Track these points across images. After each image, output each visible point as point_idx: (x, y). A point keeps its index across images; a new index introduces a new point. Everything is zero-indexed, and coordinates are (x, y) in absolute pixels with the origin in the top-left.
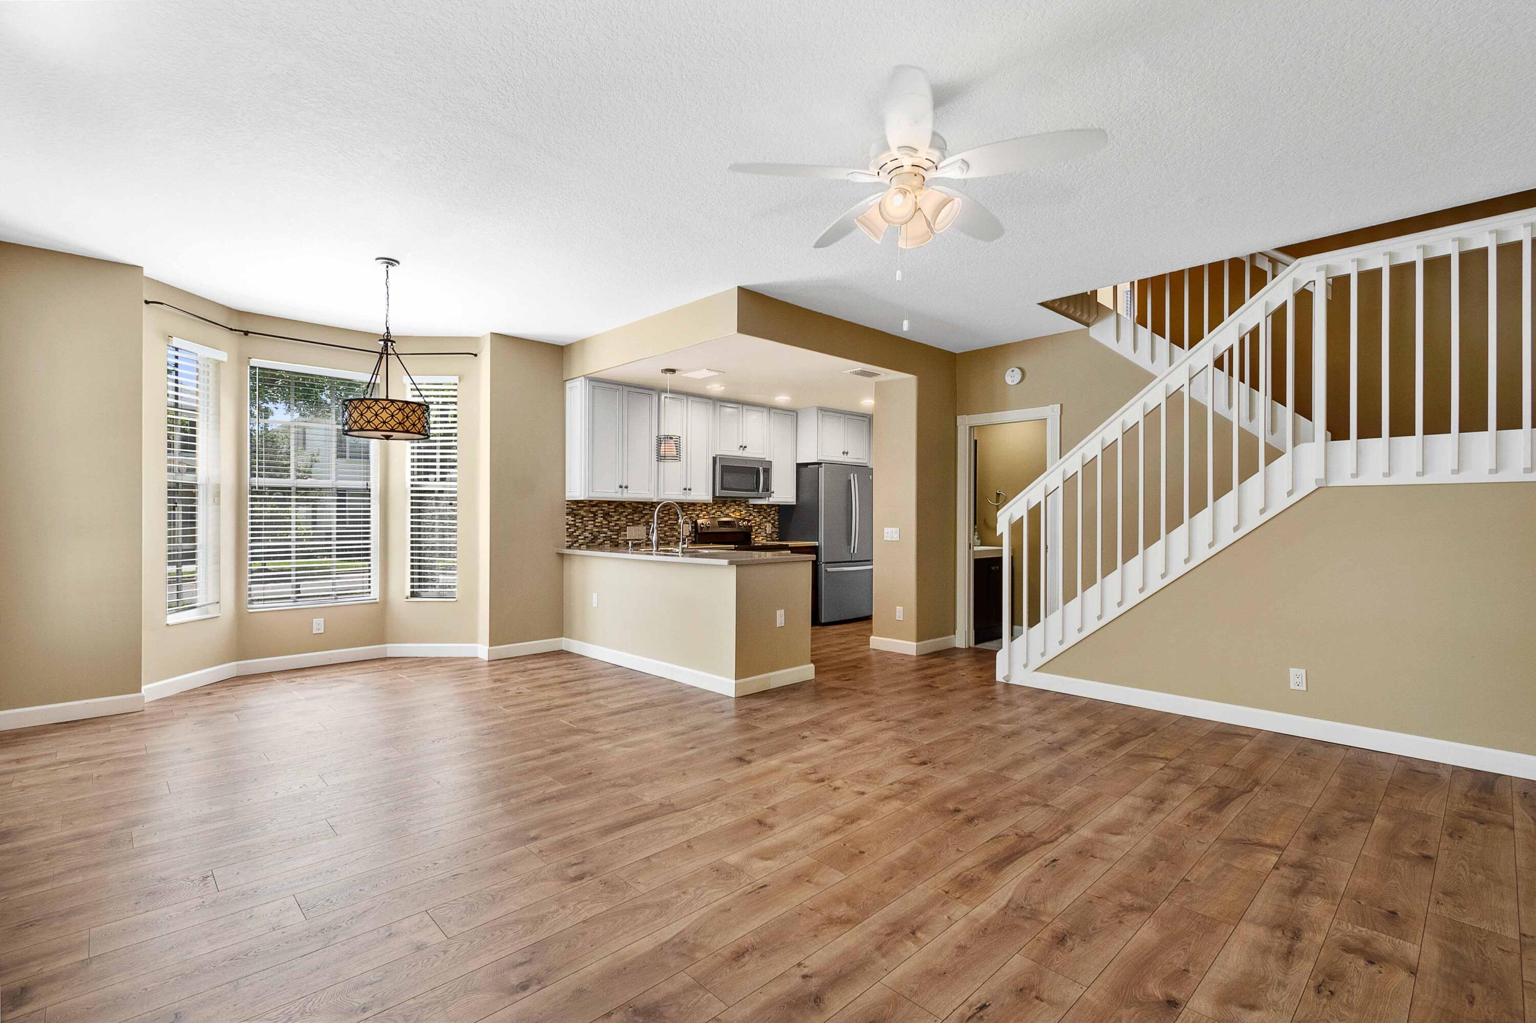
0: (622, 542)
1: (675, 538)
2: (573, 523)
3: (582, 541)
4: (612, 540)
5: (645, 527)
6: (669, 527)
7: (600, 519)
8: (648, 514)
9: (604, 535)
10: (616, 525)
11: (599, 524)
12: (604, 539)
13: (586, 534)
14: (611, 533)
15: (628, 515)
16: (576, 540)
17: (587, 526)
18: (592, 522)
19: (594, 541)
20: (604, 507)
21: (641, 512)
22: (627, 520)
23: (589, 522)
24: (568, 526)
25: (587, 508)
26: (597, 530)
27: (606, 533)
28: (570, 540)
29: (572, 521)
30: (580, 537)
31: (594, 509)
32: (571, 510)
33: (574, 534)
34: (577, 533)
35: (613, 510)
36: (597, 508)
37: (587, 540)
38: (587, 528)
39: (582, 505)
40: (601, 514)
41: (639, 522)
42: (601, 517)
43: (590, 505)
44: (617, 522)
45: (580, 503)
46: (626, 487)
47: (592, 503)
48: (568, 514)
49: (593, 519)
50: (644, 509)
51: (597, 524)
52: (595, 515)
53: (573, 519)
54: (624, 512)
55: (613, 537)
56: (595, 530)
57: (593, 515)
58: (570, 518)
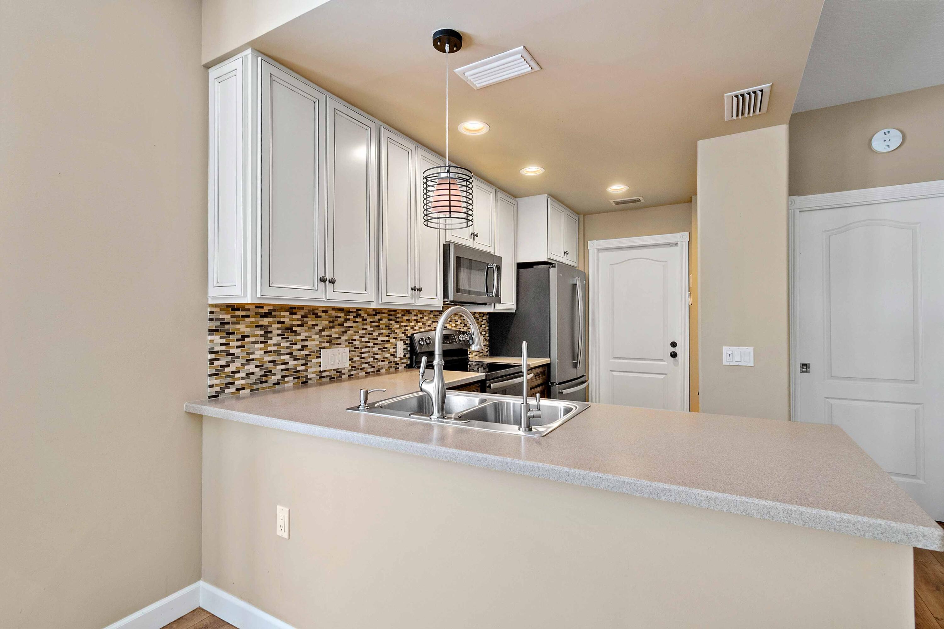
0: (314, 375)
1: (386, 363)
2: (223, 348)
3: (243, 382)
4: (298, 375)
5: (347, 349)
6: (380, 346)
7: (276, 339)
8: (352, 327)
9: (283, 367)
10: (304, 347)
11: (275, 348)
12: (284, 373)
13: (251, 368)
14: (296, 362)
15: (323, 330)
16: (229, 380)
17: (253, 353)
18: (262, 345)
19: (264, 379)
20: (284, 317)
21: (341, 325)
22: (321, 339)
23: (257, 346)
24: (213, 356)
25: (253, 320)
26: (271, 359)
27: (287, 363)
28: (217, 382)
29: (222, 344)
30: (237, 375)
31: (265, 321)
32: (218, 323)
33: (227, 369)
34: (233, 368)
35: (299, 323)
36: (271, 319)
37: (252, 379)
38: (252, 357)
39: (244, 313)
40: (278, 329)
41: (339, 341)
42: (279, 335)
43: (257, 313)
44: (306, 343)
45: (238, 310)
46: (332, 282)
47: (261, 310)
48: (212, 331)
49: (262, 339)
51: (270, 349)
52: (267, 332)
53: (224, 341)
54: (317, 325)
55: (298, 368)
56: (268, 358)
57: (262, 332)
58: (217, 339)
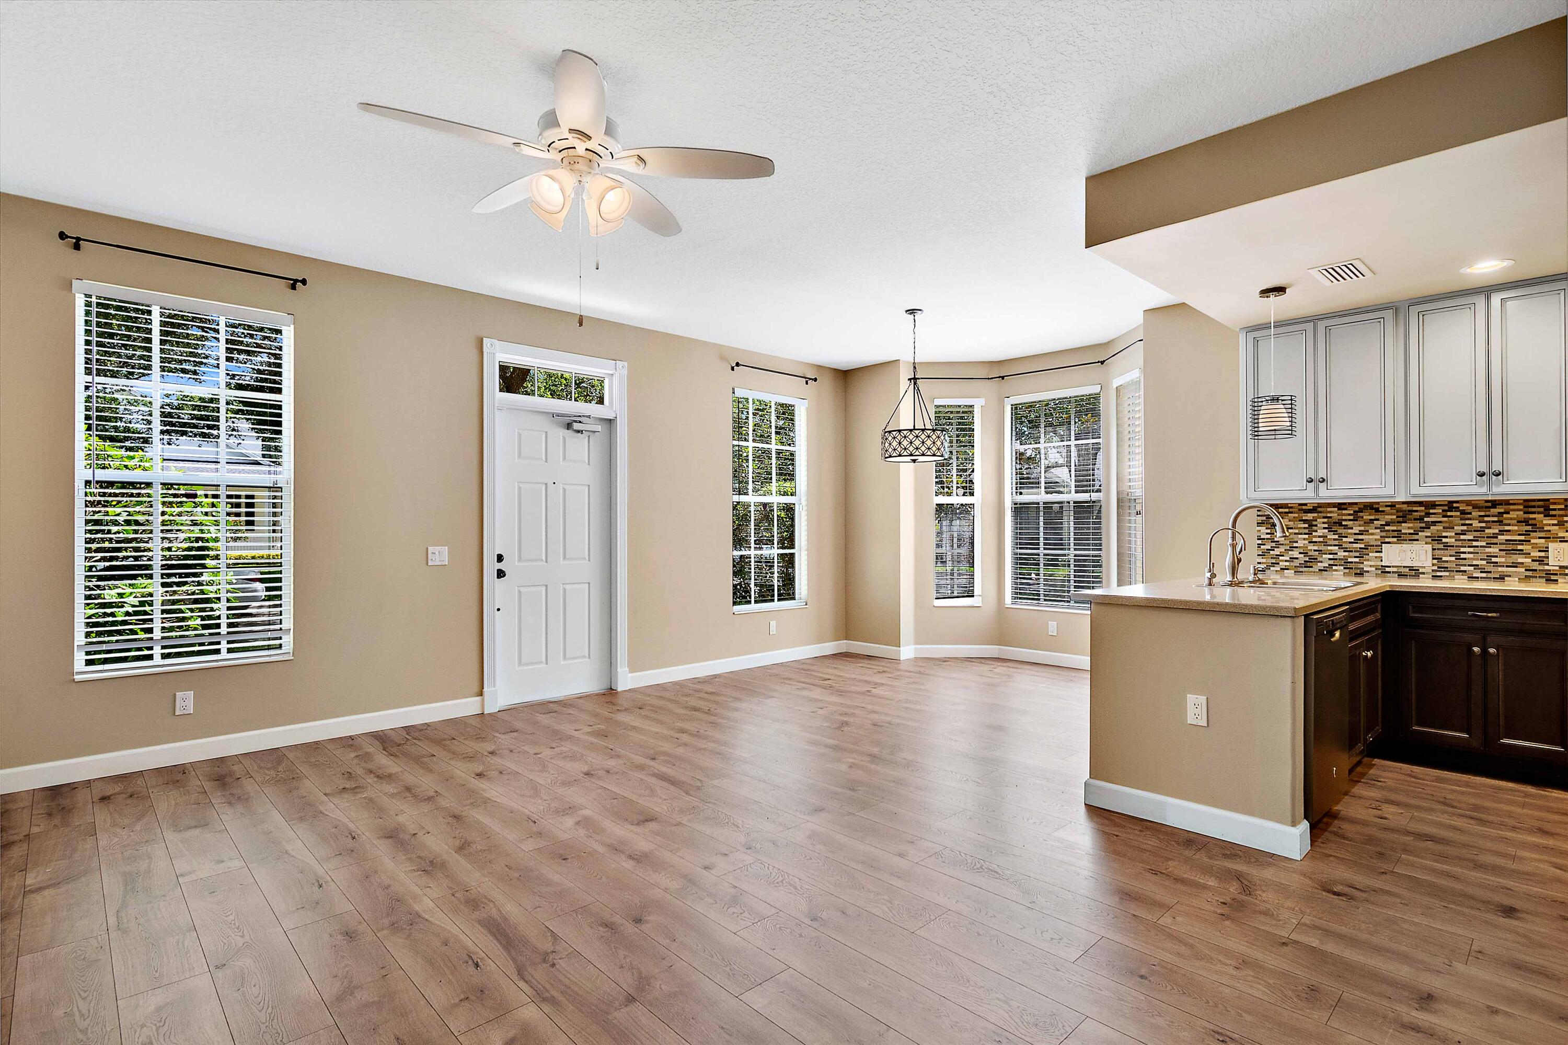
0: (1373, 569)
1: (1521, 570)
2: (1269, 536)
3: (1287, 564)
4: (1349, 565)
5: (1429, 547)
6: (1504, 547)
7: (1320, 532)
8: (1440, 522)
9: (1331, 556)
10: (1356, 541)
11: (1321, 539)
12: (1331, 562)
13: (1295, 554)
14: (1346, 554)
15: (1388, 524)
16: (1274, 561)
17: (1297, 542)
18: (1307, 536)
19: (1308, 564)
20: (1331, 512)
21: (1421, 519)
22: (1384, 534)
23: (1300, 536)
24: (1260, 542)
25: (1296, 515)
26: (1316, 548)
27: (1336, 554)
28: (1264, 560)
29: (1267, 534)
30: (1281, 558)
31: (1310, 516)
32: (1264, 518)
33: (1272, 552)
34: (1277, 552)
35: (1351, 517)
36: (1316, 515)
37: (1296, 563)
38: (1295, 545)
39: (1287, 510)
40: (1324, 523)
41: (1416, 537)
42: (1325, 528)
43: (1299, 510)
44: (1360, 537)
45: (1282, 508)
47: (1304, 507)
48: (1259, 524)
49: (1307, 531)
50: (1428, 515)
51: (1314, 540)
52: (1311, 526)
53: (1269, 531)
54: (1378, 520)
55: (1350, 560)
56: (1311, 547)
57: (1306, 526)
58: (1263, 529)
